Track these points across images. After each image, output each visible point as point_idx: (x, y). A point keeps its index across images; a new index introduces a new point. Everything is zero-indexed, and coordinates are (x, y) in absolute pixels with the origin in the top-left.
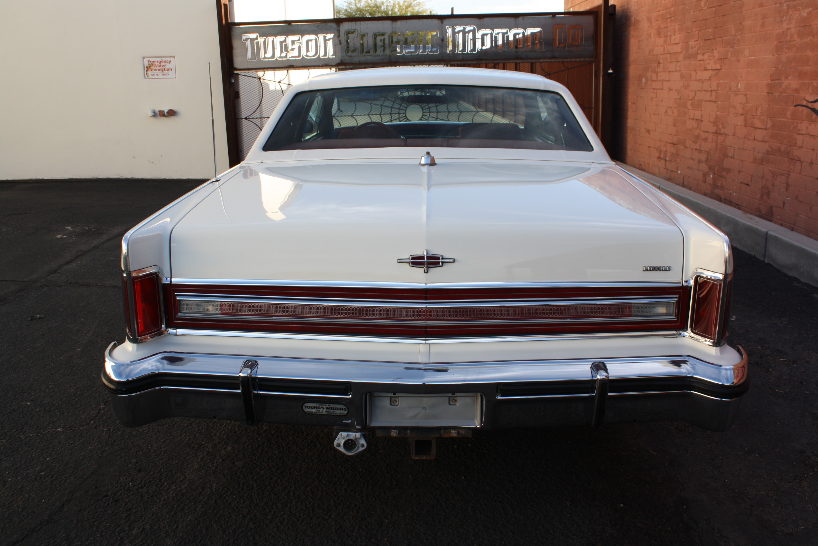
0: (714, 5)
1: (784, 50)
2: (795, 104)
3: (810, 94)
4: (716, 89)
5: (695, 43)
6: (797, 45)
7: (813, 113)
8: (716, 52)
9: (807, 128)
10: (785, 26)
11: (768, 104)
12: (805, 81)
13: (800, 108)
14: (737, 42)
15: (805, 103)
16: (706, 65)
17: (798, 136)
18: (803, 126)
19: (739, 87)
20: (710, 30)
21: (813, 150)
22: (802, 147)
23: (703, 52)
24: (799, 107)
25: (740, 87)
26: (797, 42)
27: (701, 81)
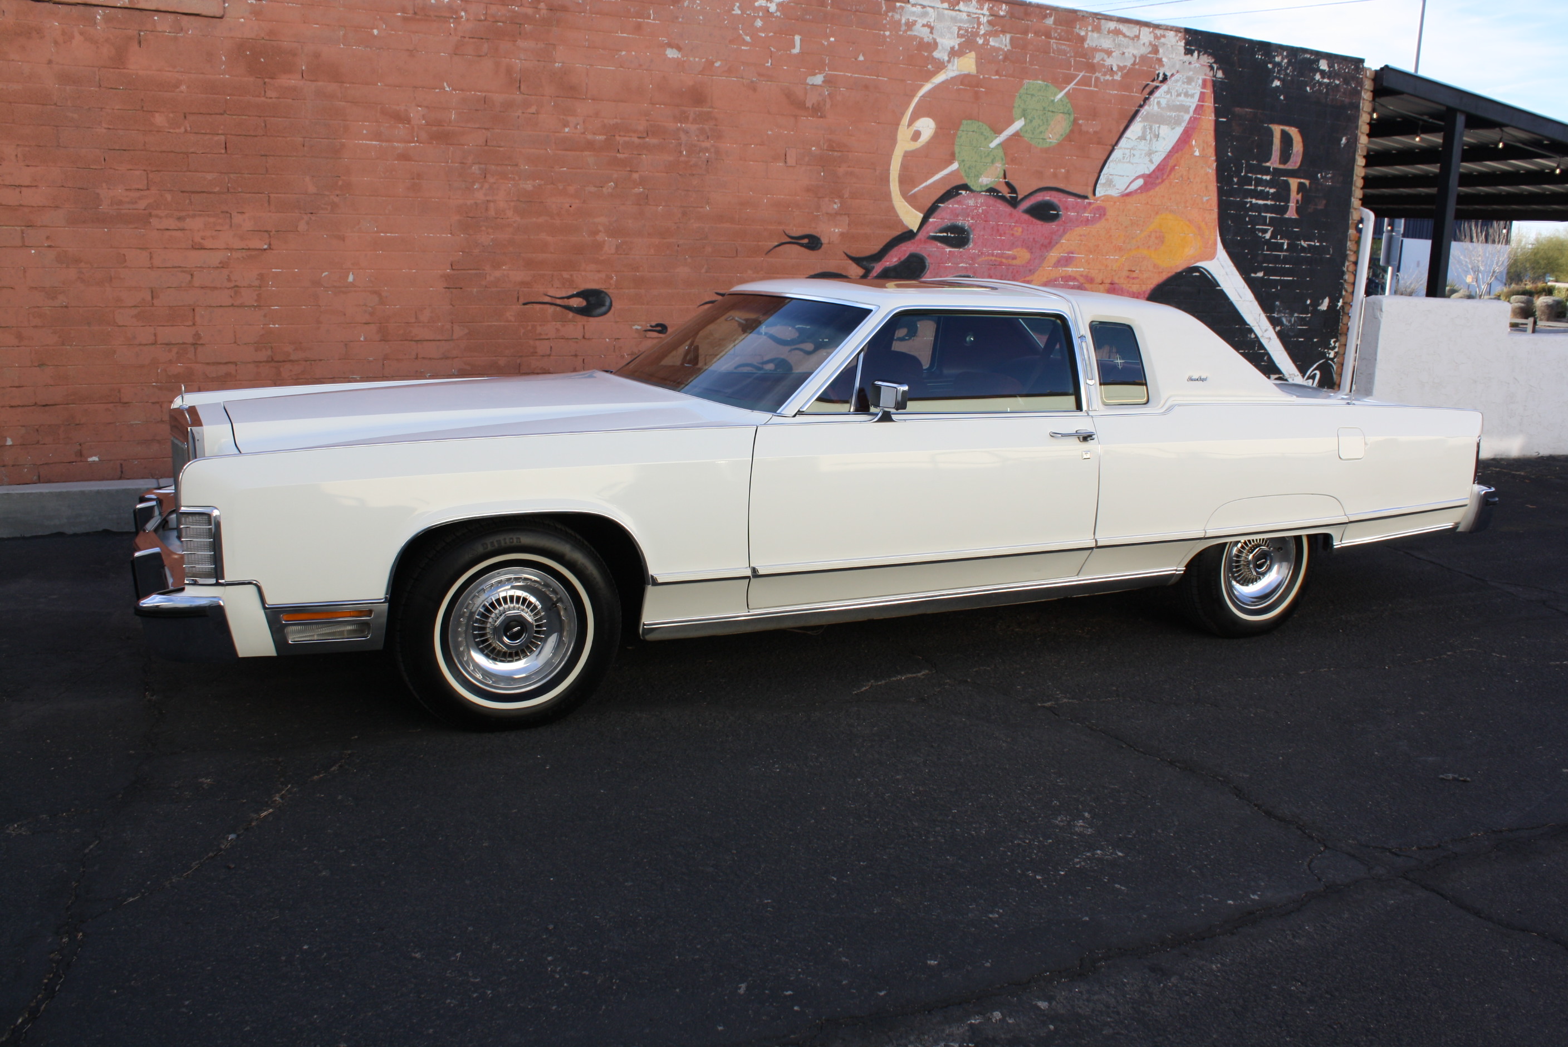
0: (220, 132)
1: (484, 228)
2: (522, 300)
3: (557, 288)
4: (257, 283)
5: (137, 194)
6: (515, 225)
7: (568, 311)
8: (237, 219)
9: (558, 330)
10: (480, 196)
11: (452, 304)
12: (541, 272)
13: (538, 307)
14: (329, 208)
15: (547, 299)
16: (198, 239)
17: (538, 343)
18: (550, 329)
19: (351, 278)
20: (209, 177)
21: (576, 356)
22: (549, 355)
23: (184, 214)
24: (535, 305)
25: (354, 279)
26: (514, 222)
27: (180, 269)
